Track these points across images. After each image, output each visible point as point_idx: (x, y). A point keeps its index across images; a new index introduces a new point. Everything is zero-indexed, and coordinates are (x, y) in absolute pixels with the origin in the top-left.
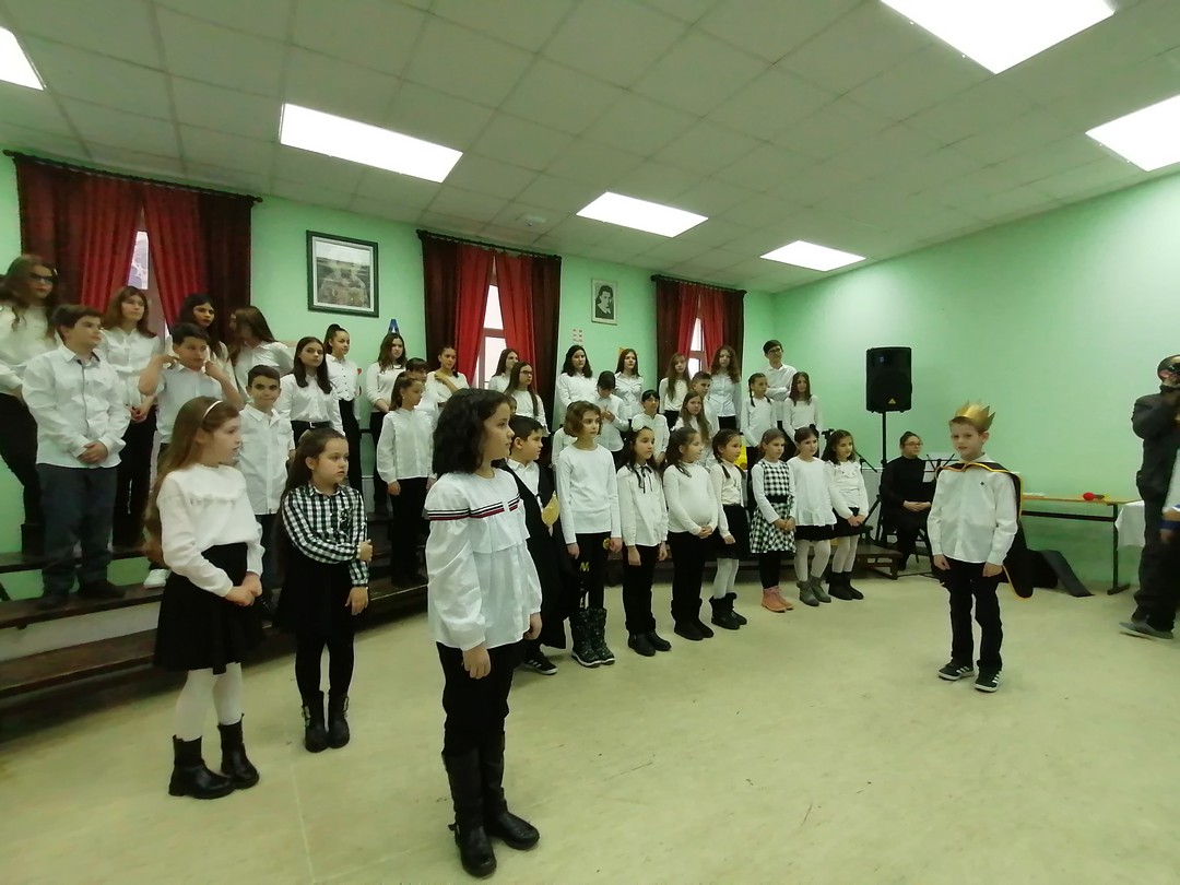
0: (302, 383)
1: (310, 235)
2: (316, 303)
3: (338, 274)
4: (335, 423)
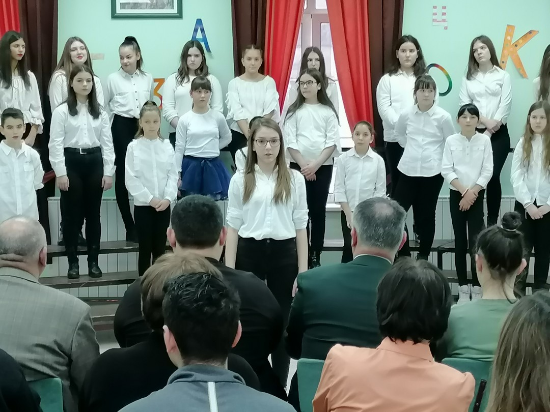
4: (104, 148)
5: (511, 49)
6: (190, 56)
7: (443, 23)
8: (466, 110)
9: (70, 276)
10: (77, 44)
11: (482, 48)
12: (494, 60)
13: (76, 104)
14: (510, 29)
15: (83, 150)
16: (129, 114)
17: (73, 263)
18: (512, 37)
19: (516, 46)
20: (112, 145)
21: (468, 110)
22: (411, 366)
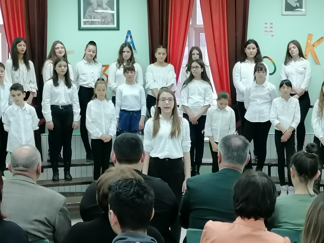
0: (56, 84)
2: (83, 26)
4: (74, 105)
5: (311, 48)
6: (124, 52)
7: (270, 33)
8: (284, 84)
9: (54, 180)
10: (59, 45)
11: (293, 47)
12: (301, 55)
13: (58, 80)
14: (310, 36)
15: (62, 106)
16: (88, 86)
17: (56, 172)
18: (311, 41)
19: (313, 46)
20: (78, 103)
21: (285, 83)
22: (253, 233)
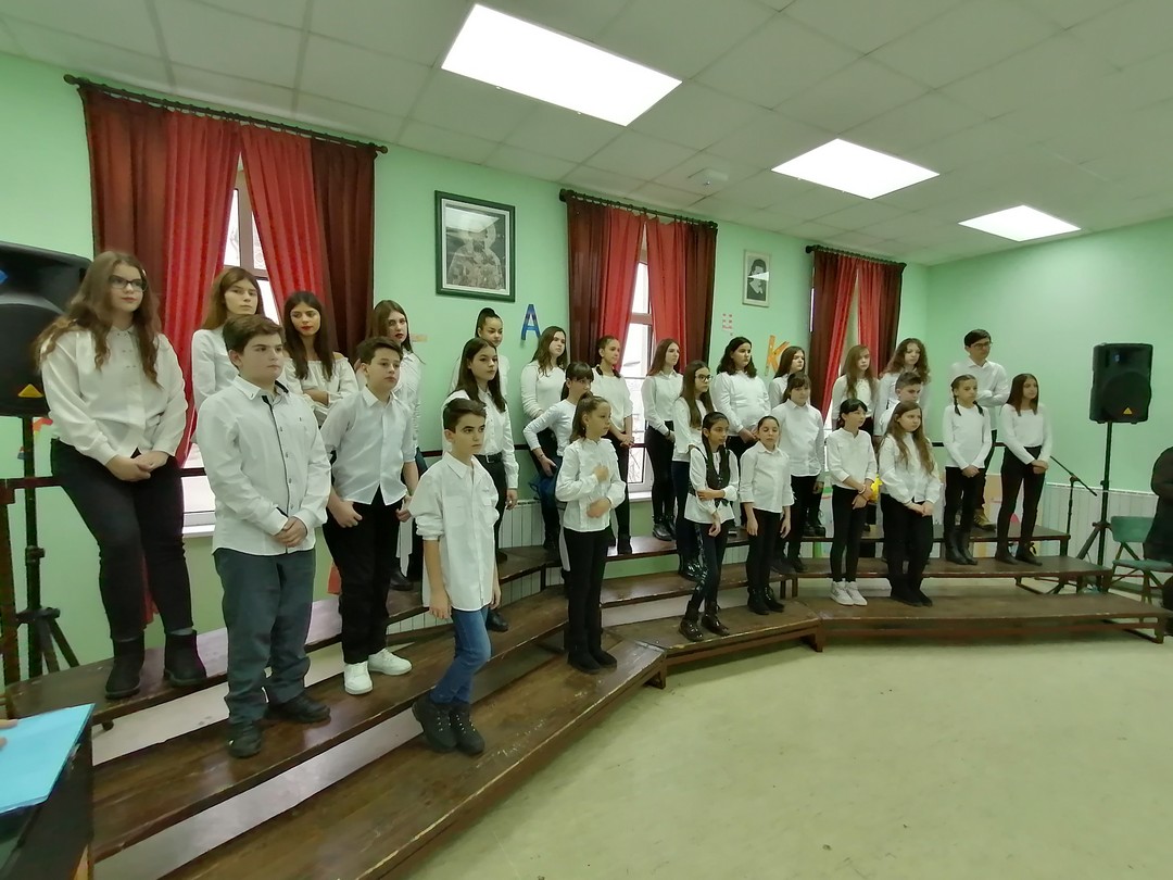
1: (439, 196)
3: (470, 247)
5: (773, 356)
7: (729, 330)
15: (490, 457)
18: (773, 345)
19: (775, 354)
